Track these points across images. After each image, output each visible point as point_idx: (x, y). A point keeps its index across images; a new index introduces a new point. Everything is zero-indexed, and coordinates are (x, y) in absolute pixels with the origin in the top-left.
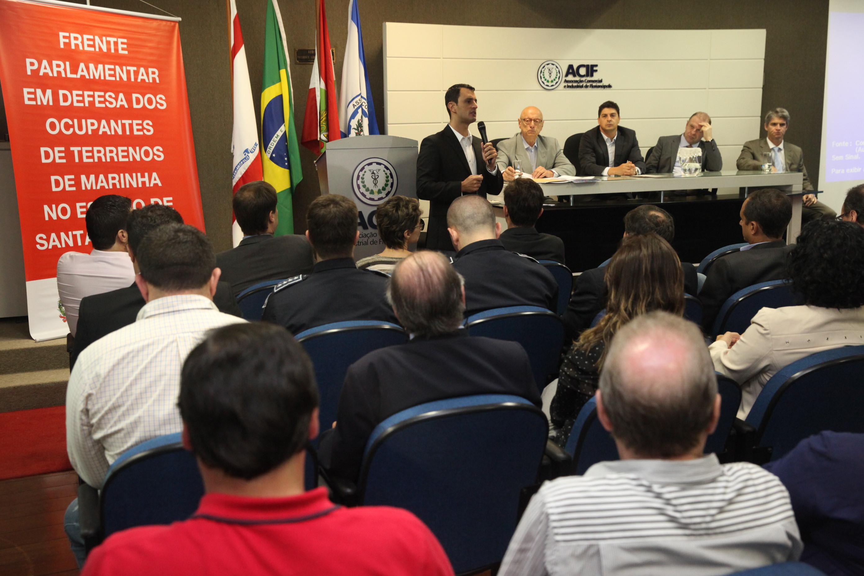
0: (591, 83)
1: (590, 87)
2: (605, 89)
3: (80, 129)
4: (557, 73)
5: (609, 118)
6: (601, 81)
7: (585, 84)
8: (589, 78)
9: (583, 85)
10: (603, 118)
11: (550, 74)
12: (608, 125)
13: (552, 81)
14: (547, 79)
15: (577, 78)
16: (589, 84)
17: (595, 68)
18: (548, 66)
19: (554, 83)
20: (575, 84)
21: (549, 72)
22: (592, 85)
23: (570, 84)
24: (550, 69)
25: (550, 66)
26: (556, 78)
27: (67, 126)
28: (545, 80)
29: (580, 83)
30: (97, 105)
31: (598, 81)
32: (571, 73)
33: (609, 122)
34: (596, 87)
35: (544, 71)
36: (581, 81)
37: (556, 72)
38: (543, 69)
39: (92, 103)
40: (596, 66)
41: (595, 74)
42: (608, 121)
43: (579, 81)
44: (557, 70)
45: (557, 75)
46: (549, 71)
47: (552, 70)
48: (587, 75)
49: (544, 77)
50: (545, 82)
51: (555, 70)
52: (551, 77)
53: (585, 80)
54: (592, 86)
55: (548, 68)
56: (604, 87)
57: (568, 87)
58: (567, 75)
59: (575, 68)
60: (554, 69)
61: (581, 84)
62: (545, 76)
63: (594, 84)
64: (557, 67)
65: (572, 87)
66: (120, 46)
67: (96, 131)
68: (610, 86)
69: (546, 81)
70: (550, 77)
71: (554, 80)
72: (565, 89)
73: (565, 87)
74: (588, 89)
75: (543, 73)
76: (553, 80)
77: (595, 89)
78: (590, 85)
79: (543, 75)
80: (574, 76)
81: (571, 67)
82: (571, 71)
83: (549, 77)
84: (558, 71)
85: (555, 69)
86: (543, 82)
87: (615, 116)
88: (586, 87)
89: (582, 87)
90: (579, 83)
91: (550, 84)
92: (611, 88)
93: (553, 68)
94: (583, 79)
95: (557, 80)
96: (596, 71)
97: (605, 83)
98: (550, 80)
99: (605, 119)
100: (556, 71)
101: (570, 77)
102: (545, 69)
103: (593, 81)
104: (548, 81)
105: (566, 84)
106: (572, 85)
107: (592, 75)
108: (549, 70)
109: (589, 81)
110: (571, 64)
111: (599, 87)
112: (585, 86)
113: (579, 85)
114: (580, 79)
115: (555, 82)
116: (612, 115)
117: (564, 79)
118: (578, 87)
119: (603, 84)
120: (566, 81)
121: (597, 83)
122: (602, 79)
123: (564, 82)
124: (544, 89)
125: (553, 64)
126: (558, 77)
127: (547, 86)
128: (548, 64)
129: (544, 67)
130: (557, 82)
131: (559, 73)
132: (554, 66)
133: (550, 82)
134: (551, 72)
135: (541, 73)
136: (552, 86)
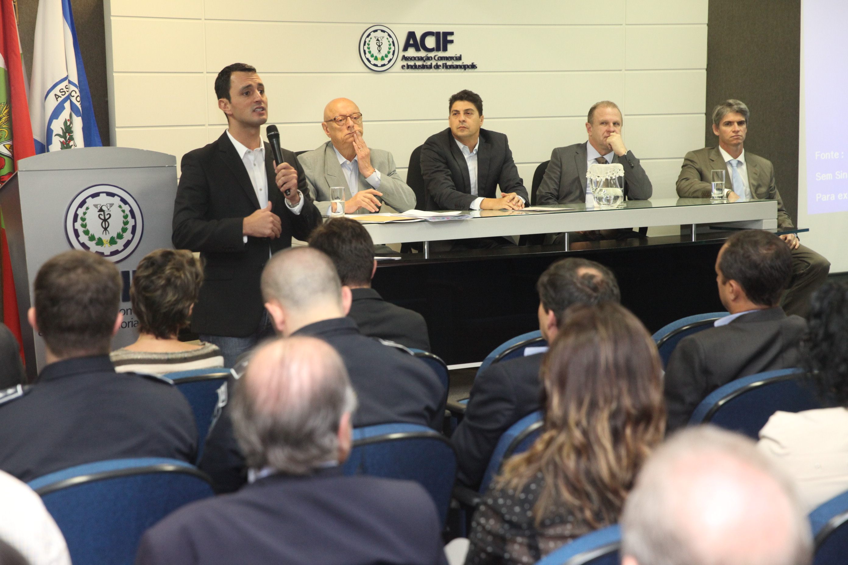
0: (444, 62)
1: (443, 68)
2: (467, 70)
4: (390, 45)
5: (462, 117)
6: (459, 58)
7: (434, 63)
8: (441, 54)
9: (431, 64)
10: (453, 116)
11: (379, 46)
12: (461, 128)
13: (382, 59)
14: (375, 55)
15: (422, 54)
16: (440, 63)
17: (449, 38)
18: (376, 33)
19: (386, 62)
20: (419, 63)
22: (446, 64)
23: (411, 63)
24: (379, 39)
25: (379, 34)
26: (389, 52)
28: (372, 56)
29: (426, 62)
31: (454, 59)
32: (411, 46)
33: (462, 123)
34: (452, 67)
35: (369, 41)
36: (428, 59)
38: (368, 39)
40: (452, 34)
41: (449, 46)
42: (460, 121)
43: (424, 59)
44: (391, 40)
45: (390, 49)
46: (378, 42)
47: (382, 40)
48: (438, 49)
49: (370, 52)
50: (371, 59)
51: (387, 40)
52: (381, 51)
53: (435, 57)
54: (446, 67)
55: (375, 37)
56: (465, 67)
57: (408, 67)
58: (405, 49)
59: (418, 37)
60: (385, 39)
61: (428, 63)
62: (371, 49)
63: (449, 63)
65: (415, 67)
68: (473, 66)
69: (373, 58)
70: (379, 51)
71: (386, 56)
72: (403, 71)
73: (403, 67)
74: (439, 70)
75: (369, 45)
76: (384, 55)
77: (451, 70)
78: (443, 64)
79: (369, 48)
80: (418, 50)
81: (411, 35)
82: (411, 42)
83: (377, 51)
84: (391, 42)
85: (387, 39)
86: (368, 59)
87: (472, 114)
88: (437, 67)
89: (430, 67)
90: (424, 61)
91: (379, 63)
92: (476, 70)
93: (383, 37)
94: (432, 54)
95: (390, 56)
96: (452, 42)
97: (466, 61)
98: (379, 56)
99: (456, 118)
100: (389, 42)
101: (411, 52)
102: (371, 38)
103: (447, 58)
104: (376, 59)
105: (405, 63)
106: (415, 64)
107: (445, 49)
108: (378, 40)
109: (442, 58)
110: (412, 30)
111: (457, 67)
112: (434, 67)
113: (425, 64)
114: (426, 55)
115: (387, 60)
116: (467, 112)
117: (401, 54)
118: (423, 67)
119: (463, 63)
120: (405, 58)
121: (453, 61)
122: (461, 55)
123: (402, 60)
124: (370, 71)
125: (383, 31)
126: (392, 51)
127: (376, 65)
128: (375, 31)
129: (369, 35)
130: (391, 60)
131: (394, 45)
132: (386, 34)
133: (379, 60)
134: (381, 44)
135: (364, 45)
136: (383, 65)
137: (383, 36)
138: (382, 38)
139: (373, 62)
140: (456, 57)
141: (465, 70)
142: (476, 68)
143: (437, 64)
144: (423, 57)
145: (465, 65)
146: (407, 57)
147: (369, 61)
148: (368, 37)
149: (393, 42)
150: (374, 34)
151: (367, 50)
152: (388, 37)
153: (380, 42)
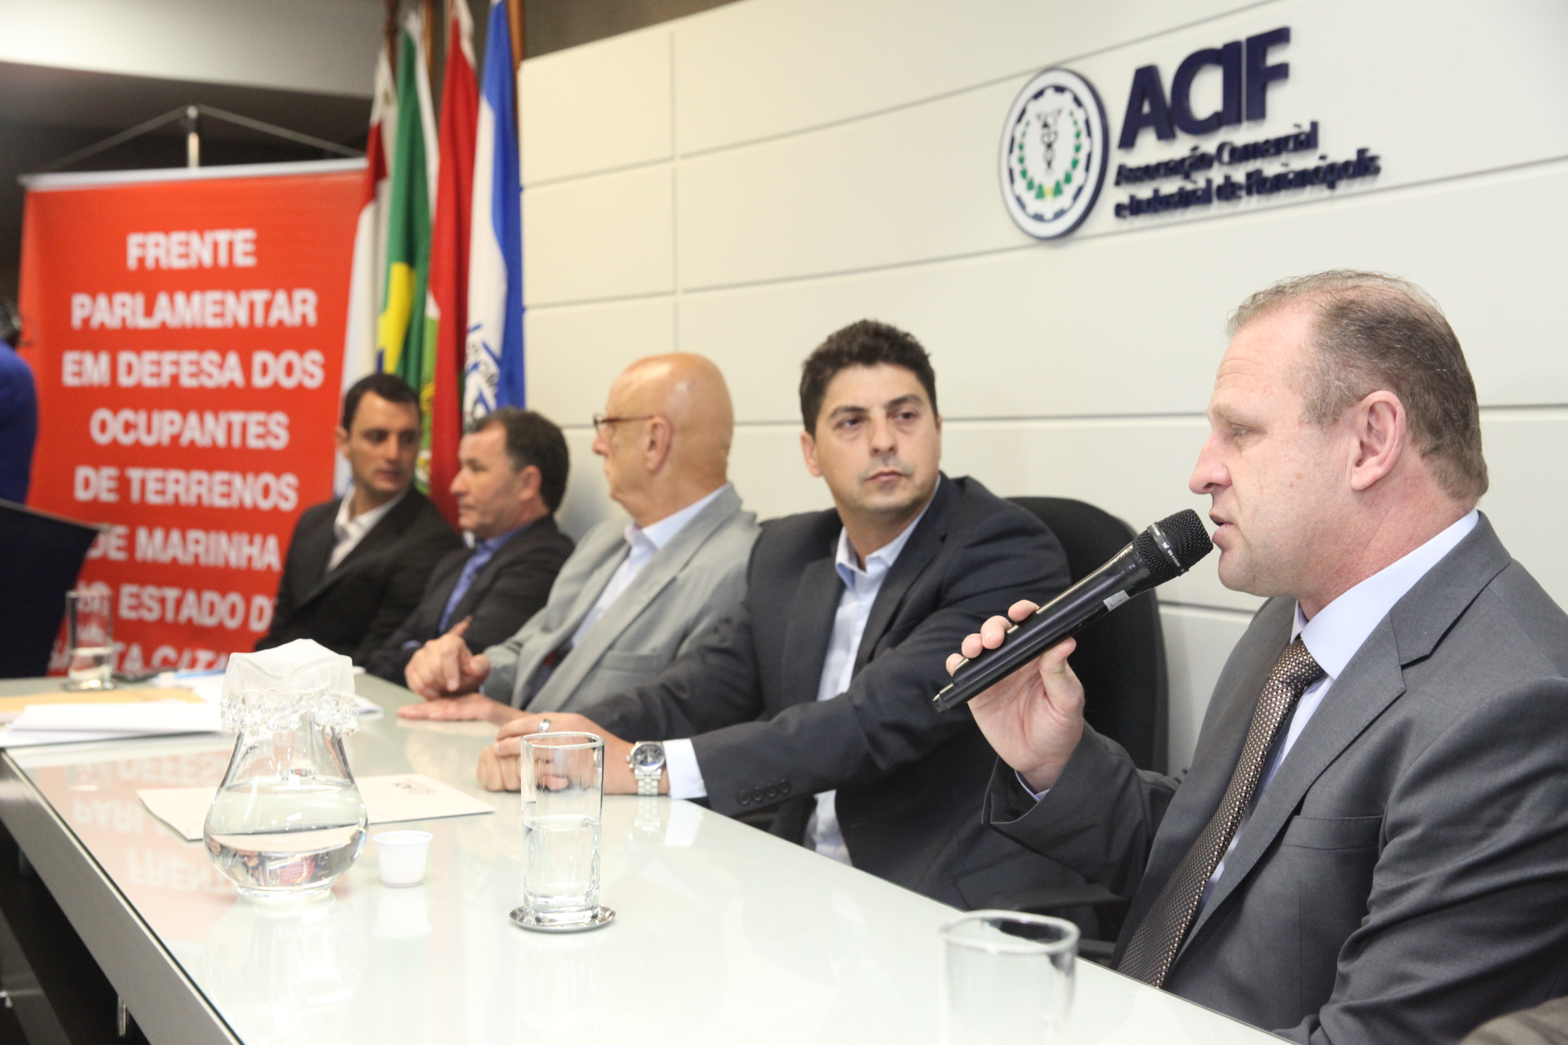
0: (1252, 166)
1: (1249, 193)
2: (1344, 187)
3: (149, 431)
4: (1078, 135)
5: (884, 431)
6: (1306, 140)
7: (1219, 177)
8: (1244, 135)
9: (1209, 182)
10: (838, 432)
11: (1049, 146)
12: (884, 478)
13: (1058, 191)
14: (1036, 182)
15: (1181, 147)
16: (1239, 174)
17: (1274, 58)
18: (1042, 100)
19: (1066, 199)
20: (1170, 186)
21: (1046, 139)
22: (1258, 172)
23: (1144, 192)
24: (1050, 121)
25: (1052, 99)
27: (127, 427)
28: (1030, 186)
29: (1193, 177)
30: (185, 381)
31: (1291, 145)
32: (1147, 121)
33: (887, 459)
34: (1280, 183)
35: (1024, 134)
36: (1202, 161)
37: (1072, 131)
38: (1021, 127)
39: (174, 378)
40: (1280, 36)
41: (1276, 96)
42: (874, 452)
43: (1186, 167)
44: (1080, 115)
45: (1078, 149)
46: (1045, 130)
47: (1056, 123)
48: (1228, 115)
49: (1024, 173)
51: (1070, 122)
52: (1054, 164)
53: (1221, 148)
54: (1260, 185)
55: (1039, 117)
56: (1330, 176)
57: (1135, 208)
58: (1128, 141)
59: (1167, 85)
60: (1066, 114)
61: (1199, 180)
62: (1026, 163)
63: (1271, 167)
64: (1078, 102)
65: (1159, 204)
66: (239, 248)
67: (176, 438)
68: (1364, 166)
69: (1033, 193)
70: (1049, 164)
71: (1068, 179)
72: (1119, 226)
74: (1241, 205)
75: (1021, 147)
76: (1061, 177)
77: (1283, 197)
78: (1249, 176)
79: (1021, 160)
80: (1165, 134)
81: (1146, 79)
82: (1146, 108)
83: (1043, 165)
84: (1082, 125)
85: (1071, 114)
86: (1019, 200)
87: (916, 415)
88: (1228, 191)
89: (1205, 198)
91: (1047, 208)
92: (1381, 181)
93: (1059, 112)
94: (1209, 145)
95: (1079, 176)
96: (1281, 72)
97: (1335, 146)
98: (1049, 185)
99: (854, 442)
100: (1075, 123)
102: (1028, 124)
103: (1277, 146)
104: (1040, 194)
105: (1125, 195)
106: (1156, 192)
107: (1258, 112)
108: (1045, 125)
109: (1243, 154)
110: (1143, 62)
111: (1304, 179)
112: (1220, 188)
113: (1189, 186)
114: (1195, 149)
115: (1070, 190)
116: (899, 412)
117: (1115, 161)
118: (1184, 200)
119: (1323, 158)
120: (1127, 176)
121: (1284, 157)
122: (1314, 126)
123: (1118, 183)
124: (1031, 241)
125: (1060, 89)
126: (1082, 156)
127: (1038, 218)
128: (1039, 95)
129: (1023, 112)
130: (1080, 190)
131: (1089, 134)
132: (1068, 97)
133: (1049, 197)
134: (1052, 137)
135: (1011, 150)
136: (1059, 214)
137: (1059, 106)
138: (1056, 113)
139: (1034, 205)
140: (1296, 137)
141: (1332, 186)
142: (1377, 171)
143: (1227, 178)
144: (1183, 161)
145: (1332, 167)
146: (1131, 170)
147: (1022, 205)
148: (1019, 120)
149: (1087, 123)
150: (1035, 108)
151: (1017, 169)
152: (1073, 106)
153: (1053, 128)
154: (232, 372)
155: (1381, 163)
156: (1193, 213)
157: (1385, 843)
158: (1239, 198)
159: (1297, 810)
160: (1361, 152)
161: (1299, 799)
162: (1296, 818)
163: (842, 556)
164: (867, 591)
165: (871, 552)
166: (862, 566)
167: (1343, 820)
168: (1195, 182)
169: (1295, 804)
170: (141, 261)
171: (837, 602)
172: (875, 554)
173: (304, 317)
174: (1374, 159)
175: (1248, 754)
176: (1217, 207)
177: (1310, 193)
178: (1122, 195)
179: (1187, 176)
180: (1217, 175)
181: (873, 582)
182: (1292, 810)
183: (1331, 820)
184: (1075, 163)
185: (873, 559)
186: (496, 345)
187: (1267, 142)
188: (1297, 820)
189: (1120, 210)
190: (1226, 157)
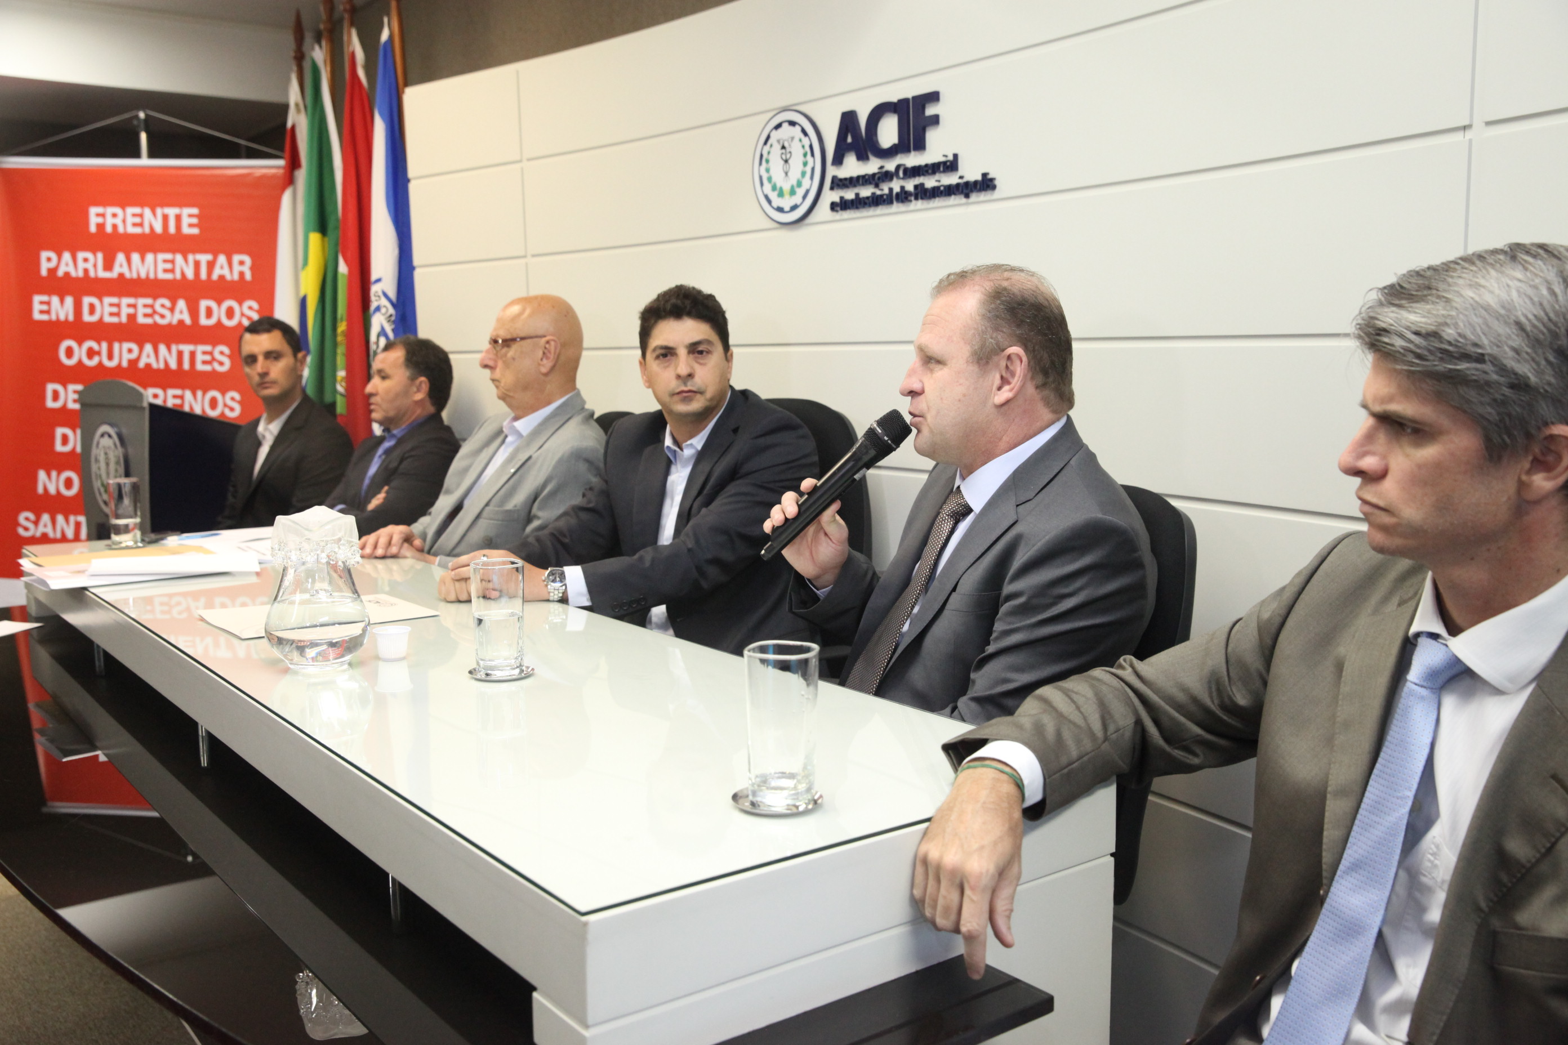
0: (918, 181)
1: (916, 198)
2: (974, 197)
3: (110, 357)
4: (805, 155)
5: (683, 363)
6: (951, 166)
7: (896, 187)
8: (912, 160)
9: (891, 190)
10: (657, 362)
11: (786, 161)
12: (684, 395)
13: (793, 192)
14: (778, 186)
15: (872, 166)
16: (910, 186)
17: (930, 111)
18: (780, 130)
19: (797, 199)
20: (866, 192)
21: (784, 157)
22: (922, 185)
23: (849, 195)
24: (786, 145)
25: (786, 130)
27: (91, 353)
28: (774, 188)
29: (880, 186)
30: (141, 320)
31: (942, 168)
32: (850, 148)
34: (935, 193)
35: (769, 153)
36: (886, 176)
37: (802, 151)
38: (767, 148)
39: (132, 317)
40: (933, 97)
41: (932, 136)
43: (876, 180)
44: (806, 141)
45: (805, 164)
46: (783, 151)
47: (790, 146)
48: (902, 147)
49: (770, 179)
50: (773, 196)
51: (799, 145)
52: (789, 174)
53: (898, 167)
54: (923, 193)
55: (778, 141)
56: (966, 189)
57: (842, 205)
58: (838, 160)
59: (863, 122)
61: (885, 189)
62: (771, 172)
63: (930, 182)
64: (804, 132)
65: (858, 203)
66: (186, 221)
67: (133, 363)
68: (986, 184)
69: (776, 193)
70: (786, 174)
71: (799, 184)
72: (834, 217)
74: (911, 206)
75: (767, 161)
76: (795, 183)
77: (937, 202)
78: (916, 187)
79: (768, 170)
80: (862, 157)
81: (848, 120)
82: (849, 140)
83: (783, 174)
84: (807, 148)
85: (800, 140)
86: (767, 197)
88: (903, 197)
89: (889, 200)
92: (997, 194)
93: (792, 138)
94: (890, 166)
95: (806, 183)
96: (935, 120)
97: (969, 171)
98: (786, 188)
100: (803, 147)
101: (852, 167)
102: (771, 146)
103: (933, 169)
104: (781, 194)
105: (837, 196)
106: (857, 195)
107: (920, 145)
108: (783, 147)
109: (912, 173)
110: (846, 108)
111: (950, 191)
112: (897, 194)
113: (878, 192)
114: (882, 167)
115: (801, 192)
117: (831, 173)
118: (876, 201)
119: (961, 177)
120: (839, 183)
121: (937, 176)
122: (956, 156)
123: (832, 188)
124: (775, 225)
125: (792, 123)
126: (808, 169)
127: (780, 210)
128: (778, 126)
129: (768, 137)
130: (807, 192)
131: (813, 155)
132: (798, 128)
133: (787, 196)
134: (788, 156)
135: (760, 163)
136: (794, 208)
137: (792, 135)
138: (790, 140)
140: (945, 163)
141: (967, 196)
142: (994, 187)
143: (902, 188)
144: (874, 175)
145: (967, 184)
146: (841, 180)
147: (769, 201)
148: (766, 143)
149: (811, 147)
150: (775, 135)
151: (765, 176)
152: (802, 136)
153: (788, 150)
154: (182, 313)
155: (996, 182)
156: (881, 210)
157: (1002, 606)
158: (911, 201)
159: (954, 589)
160: (985, 175)
161: (955, 583)
162: (953, 593)
163: (668, 442)
164: (684, 466)
165: (686, 441)
166: (682, 449)
167: (981, 595)
168: (882, 190)
169: (953, 586)
170: (101, 227)
171: (667, 473)
172: (689, 442)
173: (242, 274)
174: (992, 180)
175: (926, 559)
176: (896, 207)
177: (954, 200)
178: (835, 196)
179: (877, 186)
180: (896, 185)
181: (689, 459)
182: (951, 589)
183: (974, 595)
184: (803, 174)
185: (688, 445)
186: (392, 294)
187: (926, 165)
188: (954, 595)
189: (834, 206)
190: (901, 174)
